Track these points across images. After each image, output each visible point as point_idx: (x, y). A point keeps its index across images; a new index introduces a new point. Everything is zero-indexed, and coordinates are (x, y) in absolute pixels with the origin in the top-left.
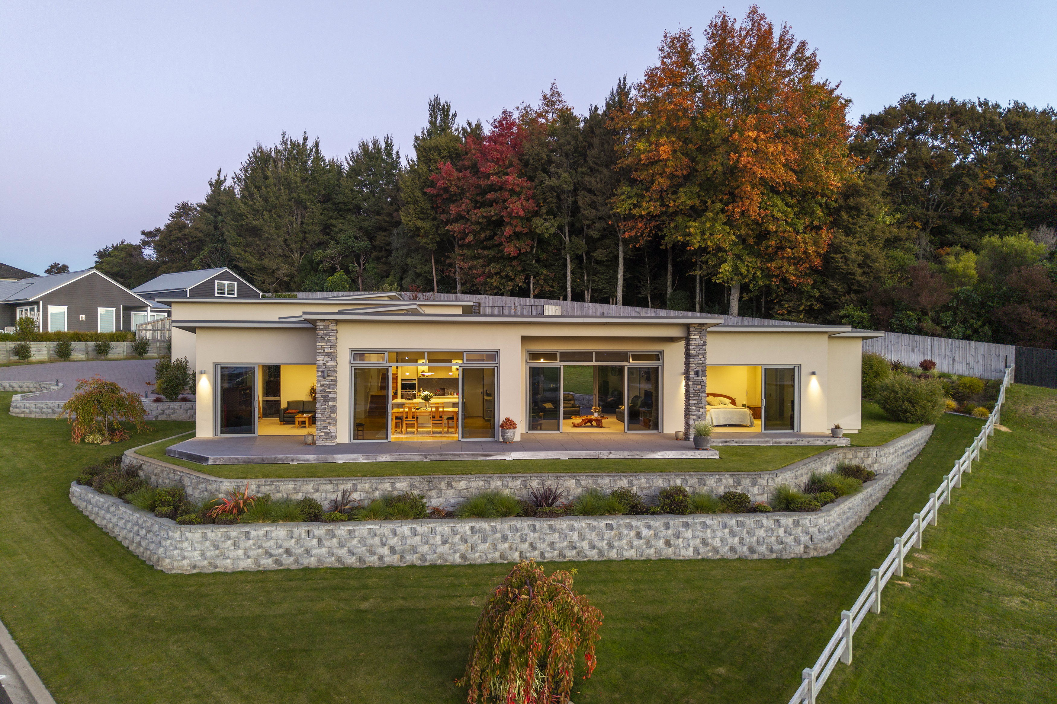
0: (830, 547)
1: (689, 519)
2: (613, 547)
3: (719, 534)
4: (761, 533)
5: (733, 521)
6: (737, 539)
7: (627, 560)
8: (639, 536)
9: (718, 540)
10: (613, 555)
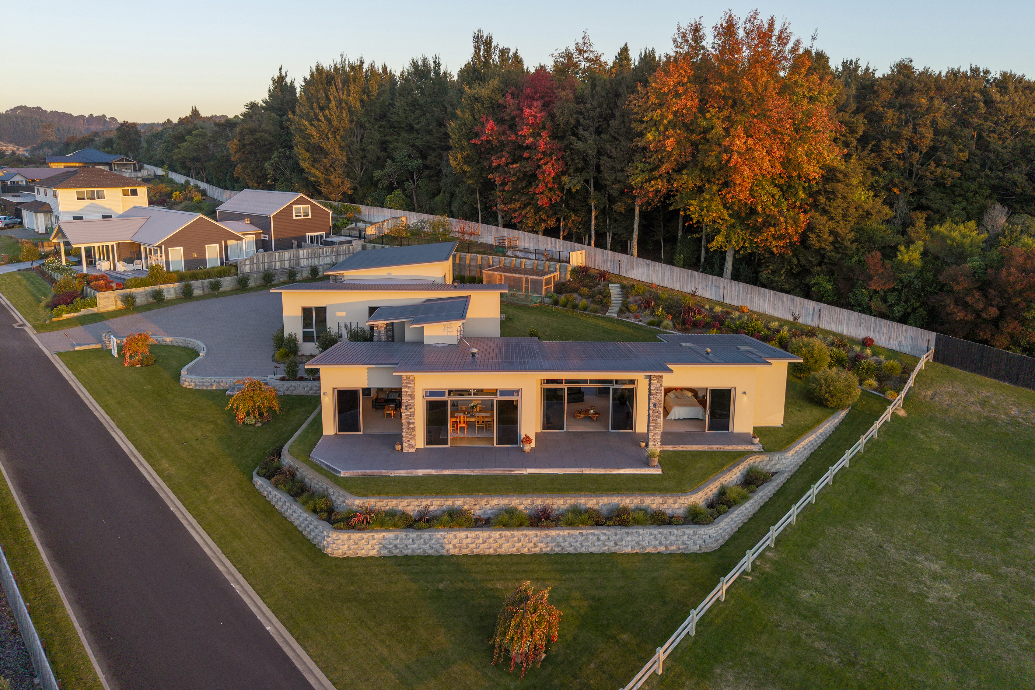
0: (716, 546)
1: (629, 530)
2: (583, 546)
3: (647, 539)
4: (673, 538)
5: (656, 531)
6: (658, 542)
7: (591, 553)
8: (598, 539)
9: (646, 542)
10: (583, 550)
